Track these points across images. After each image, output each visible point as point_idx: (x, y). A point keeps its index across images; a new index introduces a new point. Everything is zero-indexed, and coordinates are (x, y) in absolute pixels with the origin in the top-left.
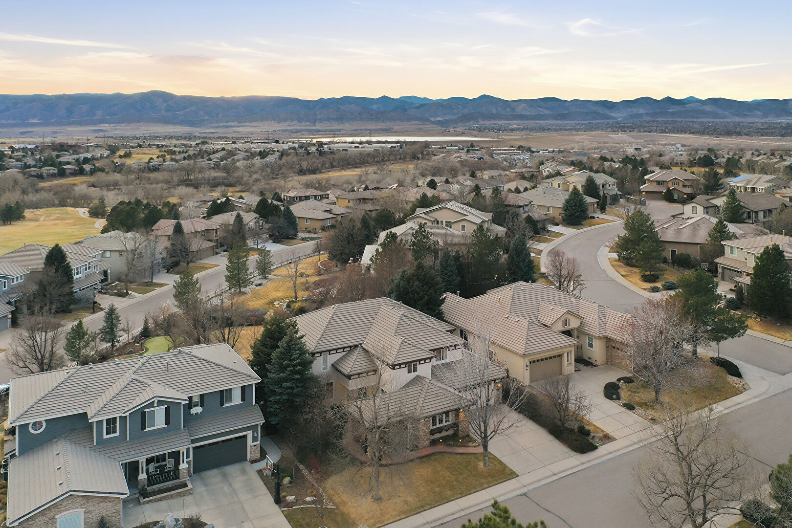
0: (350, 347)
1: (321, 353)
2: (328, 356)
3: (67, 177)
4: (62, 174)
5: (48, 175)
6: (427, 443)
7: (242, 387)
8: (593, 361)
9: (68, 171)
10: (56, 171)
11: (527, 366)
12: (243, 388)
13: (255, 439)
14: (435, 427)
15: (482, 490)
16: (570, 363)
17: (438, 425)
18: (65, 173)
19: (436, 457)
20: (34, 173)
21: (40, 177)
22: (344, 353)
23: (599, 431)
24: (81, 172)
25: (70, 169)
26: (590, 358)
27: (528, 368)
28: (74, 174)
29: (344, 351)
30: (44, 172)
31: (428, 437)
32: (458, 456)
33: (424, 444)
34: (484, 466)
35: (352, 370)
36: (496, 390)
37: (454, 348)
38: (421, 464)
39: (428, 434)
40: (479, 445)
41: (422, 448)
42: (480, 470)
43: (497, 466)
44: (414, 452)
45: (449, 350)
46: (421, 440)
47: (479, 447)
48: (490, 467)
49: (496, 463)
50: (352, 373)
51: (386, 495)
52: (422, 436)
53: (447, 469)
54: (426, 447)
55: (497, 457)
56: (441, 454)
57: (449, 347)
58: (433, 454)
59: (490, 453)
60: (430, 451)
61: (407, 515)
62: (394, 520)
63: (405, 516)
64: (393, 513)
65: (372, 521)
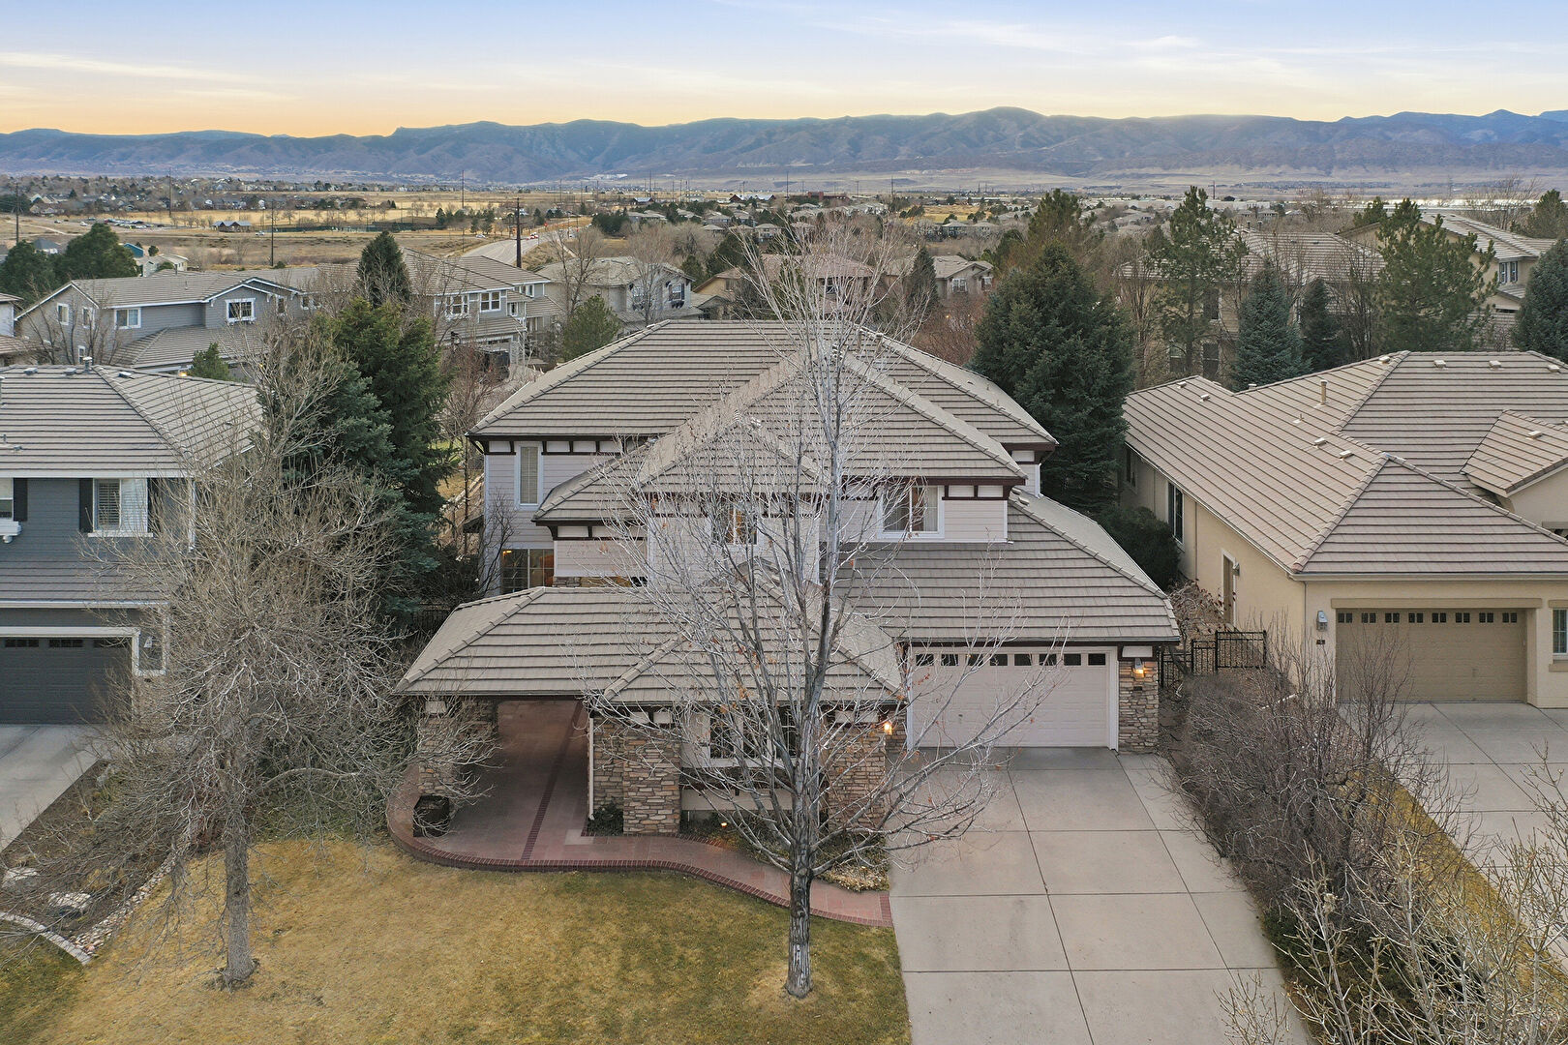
0: (629, 440)
1: (511, 440)
2: (541, 458)
6: (665, 819)
7: (151, 481)
10: (778, 231)
11: (1323, 626)
12: (153, 484)
13: (149, 658)
14: (723, 763)
22: (596, 460)
27: (1330, 638)
29: (598, 452)
31: (670, 793)
32: (741, 907)
33: (648, 818)
34: (785, 987)
35: (560, 507)
36: (1127, 689)
37: (967, 491)
38: (557, 893)
39: (667, 783)
40: (875, 889)
41: (636, 834)
42: (755, 997)
43: (854, 1005)
44: (589, 840)
45: (946, 498)
46: (634, 800)
47: (866, 894)
48: (812, 998)
49: (865, 992)
50: (554, 515)
51: (279, 978)
52: (641, 783)
53: (630, 946)
54: (660, 834)
55: (898, 967)
56: (684, 875)
57: (947, 482)
58: (653, 869)
59: (888, 938)
60: (654, 853)
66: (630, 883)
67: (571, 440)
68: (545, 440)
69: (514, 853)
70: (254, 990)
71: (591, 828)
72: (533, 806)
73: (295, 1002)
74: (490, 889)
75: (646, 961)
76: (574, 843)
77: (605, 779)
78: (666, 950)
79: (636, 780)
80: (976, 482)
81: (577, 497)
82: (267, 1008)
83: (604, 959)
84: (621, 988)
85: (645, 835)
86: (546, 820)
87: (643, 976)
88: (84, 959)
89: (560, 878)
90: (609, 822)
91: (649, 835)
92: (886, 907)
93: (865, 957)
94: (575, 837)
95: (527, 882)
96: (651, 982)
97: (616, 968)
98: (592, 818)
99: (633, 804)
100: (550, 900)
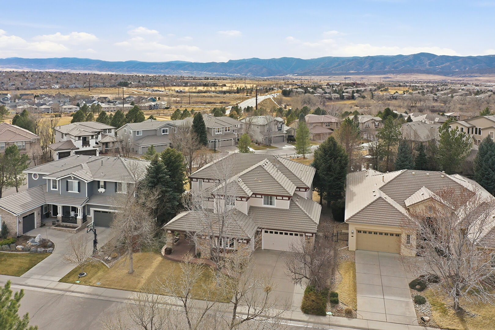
1: (197, 179)
2: (203, 183)
3: (345, 100)
4: (342, 98)
5: (334, 98)
6: (208, 256)
9: (345, 97)
10: (339, 96)
11: (352, 233)
12: (128, 184)
16: (411, 246)
18: (344, 98)
20: (328, 97)
21: (330, 99)
23: (352, 306)
24: (353, 98)
25: (347, 95)
27: (354, 236)
28: (349, 98)
30: (333, 96)
31: (209, 252)
33: (205, 256)
36: (307, 242)
37: (281, 198)
39: (209, 250)
41: (202, 258)
44: (194, 258)
45: (276, 199)
46: (203, 252)
51: (137, 274)
54: (207, 259)
57: (277, 196)
61: (127, 289)
62: (118, 288)
63: (126, 289)
64: (124, 284)
65: (108, 282)
67: (209, 179)
68: (203, 179)
70: (133, 275)
71: (195, 256)
73: (138, 278)
80: (283, 196)
82: (135, 278)
88: (109, 267)
90: (198, 256)
91: (205, 259)
94: (191, 258)
98: (196, 254)
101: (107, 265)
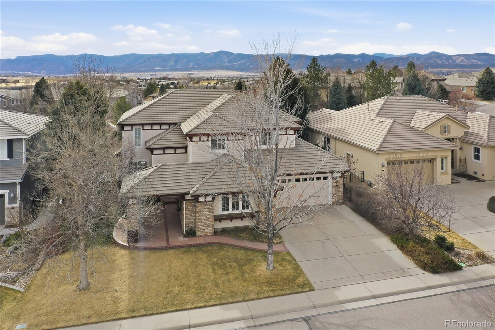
0: (169, 124)
1: (132, 125)
2: (142, 131)
6: (210, 230)
7: (8, 140)
8: (479, 176)
11: (383, 166)
12: (10, 142)
13: (12, 200)
14: (226, 213)
15: (243, 301)
16: (446, 172)
17: (231, 211)
19: (210, 248)
22: (161, 131)
23: (470, 247)
26: (475, 173)
27: (385, 169)
29: (161, 129)
31: (211, 222)
32: (242, 251)
33: (204, 231)
34: (266, 268)
35: (154, 144)
36: (334, 186)
37: (284, 132)
38: (183, 253)
39: (210, 219)
40: (279, 243)
41: (201, 236)
42: (258, 272)
43: (287, 271)
44: (186, 239)
46: (200, 225)
47: (278, 245)
48: (275, 270)
49: (289, 268)
50: (153, 146)
51: (99, 286)
52: (202, 220)
53: (213, 264)
54: (208, 235)
55: (295, 260)
56: (221, 246)
58: (210, 244)
59: (289, 254)
60: (209, 240)
61: (100, 320)
62: (75, 323)
63: (97, 320)
64: (85, 312)
65: (44, 318)
66: (205, 249)
67: (152, 125)
68: (143, 125)
69: (164, 244)
70: (92, 290)
71: (185, 236)
72: (164, 232)
73: (108, 292)
74: (160, 254)
75: (220, 267)
76: (182, 240)
77: (189, 220)
78: (224, 264)
79: (201, 219)
80: (286, 129)
81: (159, 141)
82: (99, 294)
83: (206, 269)
84: (215, 275)
85: (203, 236)
86: (170, 235)
87: (221, 271)
88: (22, 290)
89: (182, 250)
90: (191, 233)
91: (205, 236)
92: (285, 247)
93: (285, 259)
94: (181, 239)
95: (171, 252)
96: (225, 273)
97: (211, 270)
98: (185, 233)
99: (199, 227)
100: (182, 256)
101: (14, 287)
